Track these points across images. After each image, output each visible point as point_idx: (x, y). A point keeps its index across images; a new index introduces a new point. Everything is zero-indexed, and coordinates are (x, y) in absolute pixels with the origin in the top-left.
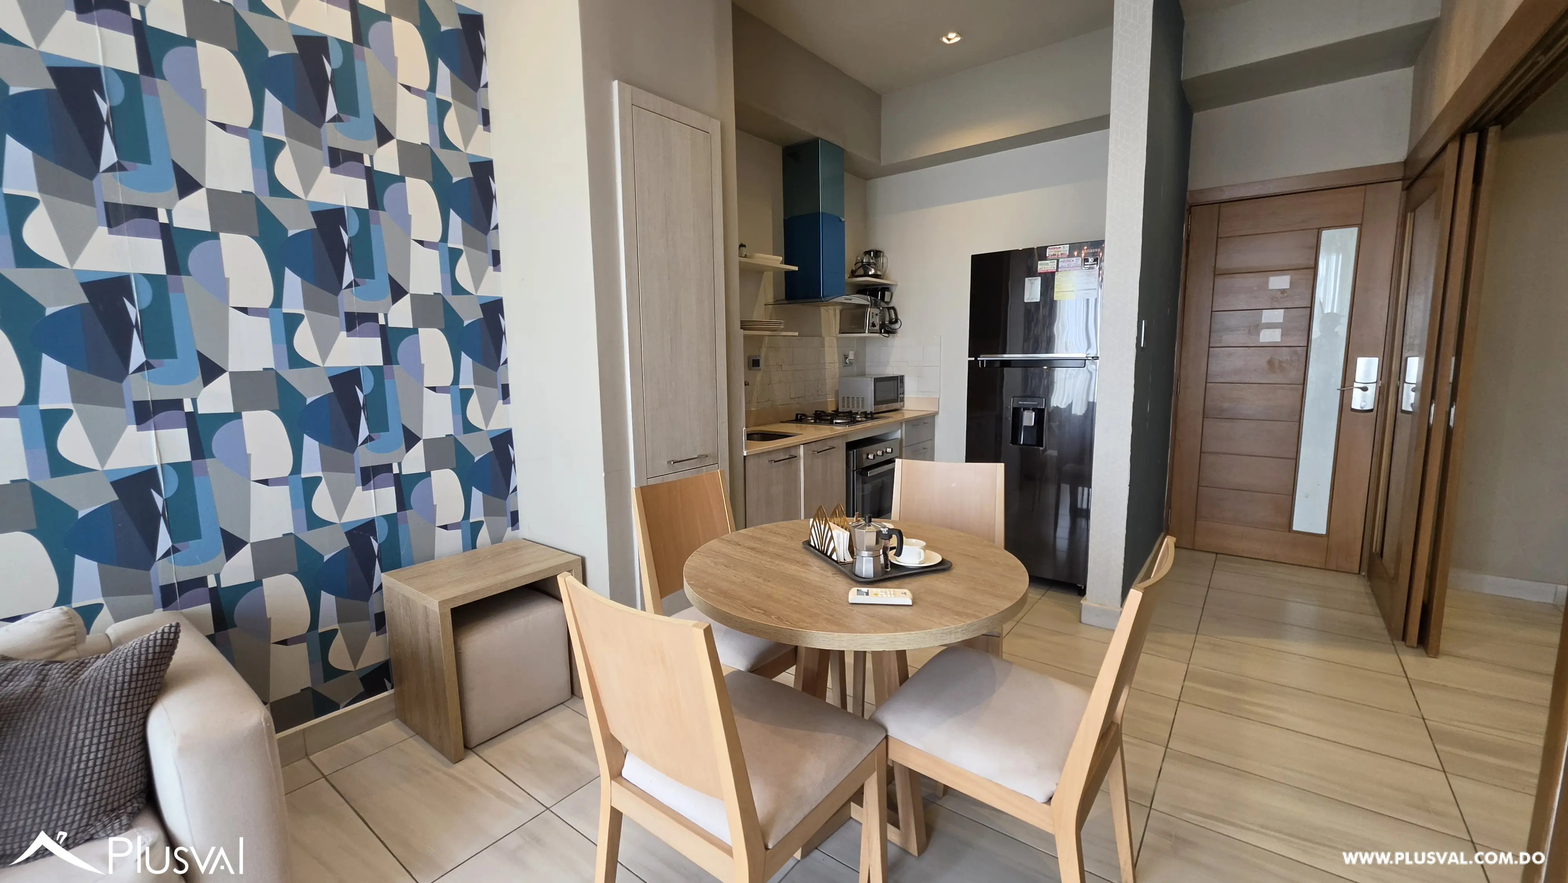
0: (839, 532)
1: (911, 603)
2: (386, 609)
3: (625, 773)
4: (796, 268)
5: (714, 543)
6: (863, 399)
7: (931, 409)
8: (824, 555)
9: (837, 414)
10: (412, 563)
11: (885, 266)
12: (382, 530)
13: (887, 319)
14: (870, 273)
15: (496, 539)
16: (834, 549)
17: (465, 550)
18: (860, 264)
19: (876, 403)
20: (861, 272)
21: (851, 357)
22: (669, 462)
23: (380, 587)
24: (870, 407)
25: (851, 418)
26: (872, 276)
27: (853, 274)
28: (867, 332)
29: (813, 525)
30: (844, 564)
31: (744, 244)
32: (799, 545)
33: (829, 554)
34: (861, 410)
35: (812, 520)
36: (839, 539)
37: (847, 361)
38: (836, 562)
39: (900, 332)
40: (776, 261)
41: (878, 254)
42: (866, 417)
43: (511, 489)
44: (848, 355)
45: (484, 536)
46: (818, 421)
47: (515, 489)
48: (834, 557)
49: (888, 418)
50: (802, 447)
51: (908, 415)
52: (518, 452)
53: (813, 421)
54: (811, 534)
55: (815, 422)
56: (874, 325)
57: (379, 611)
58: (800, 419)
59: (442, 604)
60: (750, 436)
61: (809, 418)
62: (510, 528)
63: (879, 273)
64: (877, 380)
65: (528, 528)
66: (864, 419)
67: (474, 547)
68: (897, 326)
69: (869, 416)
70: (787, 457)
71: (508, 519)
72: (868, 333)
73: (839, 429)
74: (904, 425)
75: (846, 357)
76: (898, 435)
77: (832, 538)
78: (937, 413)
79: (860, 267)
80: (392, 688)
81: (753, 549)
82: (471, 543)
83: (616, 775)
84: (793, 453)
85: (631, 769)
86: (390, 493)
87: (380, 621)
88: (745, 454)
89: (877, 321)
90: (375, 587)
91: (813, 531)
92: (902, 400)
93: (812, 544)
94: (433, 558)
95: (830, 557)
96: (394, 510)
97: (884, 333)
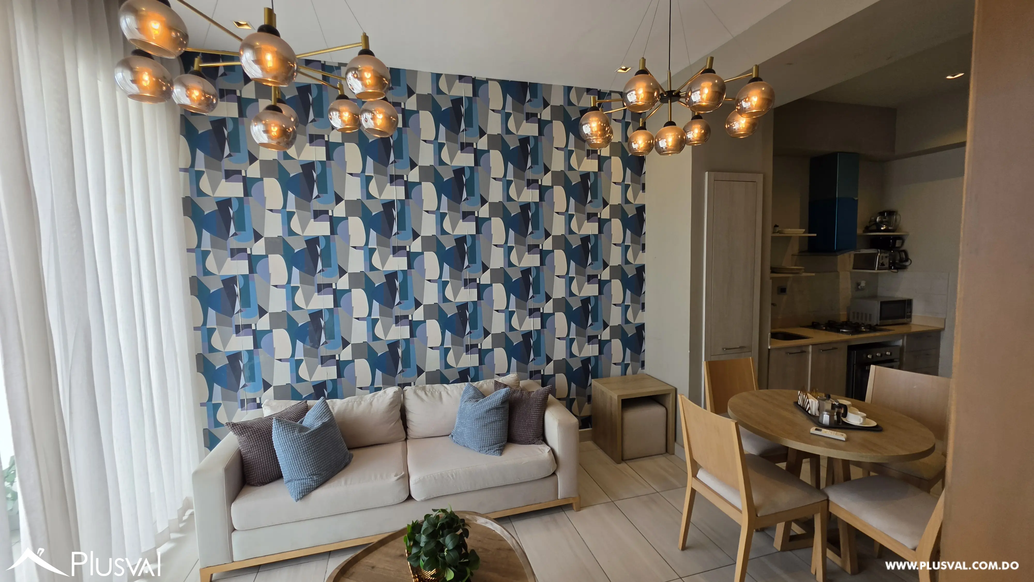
0: (812, 400)
1: (844, 440)
2: (593, 394)
3: (698, 476)
4: (815, 235)
5: (744, 394)
6: (870, 315)
7: (939, 326)
8: (804, 409)
9: (846, 324)
10: (602, 377)
11: (898, 221)
12: (593, 361)
13: (898, 258)
14: (882, 228)
15: (634, 373)
16: (809, 408)
17: (622, 375)
18: (873, 223)
19: (881, 318)
20: (874, 227)
21: (863, 284)
22: (723, 349)
23: (591, 385)
24: (876, 320)
25: (855, 329)
26: (884, 231)
27: (867, 229)
28: (876, 269)
29: (800, 395)
30: (814, 416)
31: (777, 225)
32: (792, 403)
33: (807, 410)
34: (868, 322)
35: (799, 392)
36: (813, 404)
37: (859, 287)
38: (810, 415)
39: (909, 268)
40: (800, 232)
41: (891, 213)
42: (870, 329)
43: (642, 351)
44: (860, 283)
45: (629, 370)
46: (828, 328)
47: (644, 351)
48: (809, 412)
49: (889, 330)
50: (811, 347)
51: (914, 329)
52: (648, 334)
53: (824, 328)
54: (799, 399)
55: (826, 330)
56: (883, 264)
57: (589, 394)
58: (815, 326)
59: (618, 396)
60: (775, 336)
61: (822, 326)
62: (640, 368)
63: (890, 228)
64: (882, 303)
65: (648, 369)
66: (868, 330)
67: (625, 374)
68: (907, 263)
69: (872, 329)
70: (799, 351)
71: (640, 364)
72: (878, 269)
73: (844, 337)
74: (905, 337)
75: (858, 284)
76: (900, 343)
77: (808, 403)
78: (943, 329)
79: (874, 224)
80: (591, 427)
81: (765, 400)
82: (624, 373)
83: (694, 476)
84: (804, 349)
85: (701, 475)
86: (597, 347)
87: (589, 398)
88: (769, 347)
89: (886, 261)
90: (589, 384)
91: (800, 397)
92: (910, 317)
93: (799, 404)
94: (609, 376)
95: (807, 412)
96: (598, 354)
97: (894, 269)
